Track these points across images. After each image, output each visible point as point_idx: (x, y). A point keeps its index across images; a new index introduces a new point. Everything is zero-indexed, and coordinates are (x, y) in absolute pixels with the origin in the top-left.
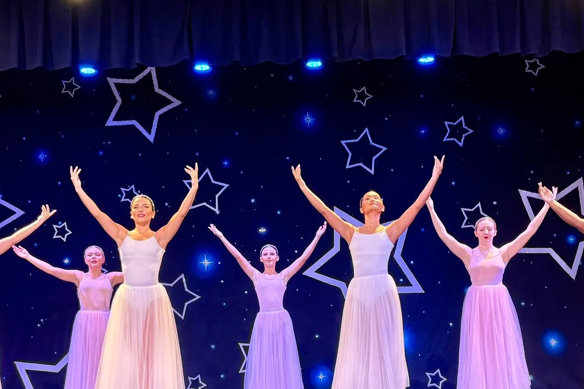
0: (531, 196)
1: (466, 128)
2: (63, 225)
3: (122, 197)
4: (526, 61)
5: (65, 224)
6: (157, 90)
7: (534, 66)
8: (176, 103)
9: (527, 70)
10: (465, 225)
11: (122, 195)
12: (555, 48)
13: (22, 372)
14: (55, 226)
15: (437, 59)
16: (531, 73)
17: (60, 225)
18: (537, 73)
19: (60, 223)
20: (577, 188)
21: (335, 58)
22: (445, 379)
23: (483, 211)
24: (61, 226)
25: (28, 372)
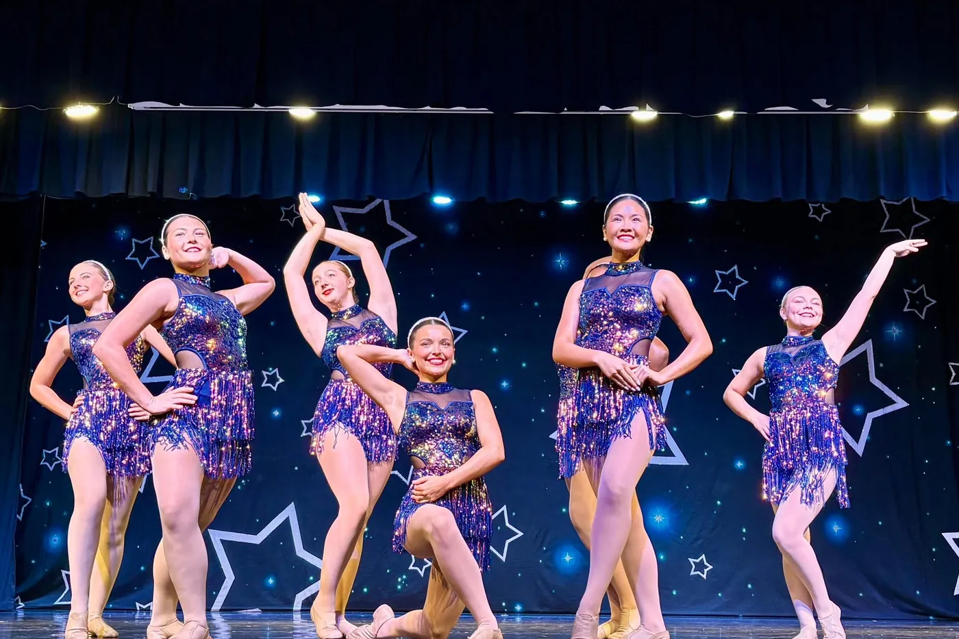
1: (740, 278)
2: (274, 371)
4: (810, 205)
5: (276, 370)
6: (390, 222)
7: (818, 211)
8: (411, 237)
9: (810, 215)
12: (846, 195)
13: (216, 541)
14: (264, 373)
15: (710, 202)
16: (815, 218)
17: (270, 372)
18: (822, 219)
19: (271, 369)
20: (866, 351)
21: (595, 198)
22: (711, 567)
24: (272, 373)
25: (223, 541)
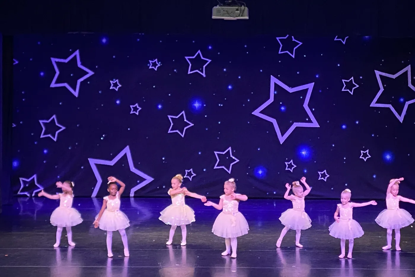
0: (381, 74)
2: (116, 81)
3: (149, 66)
10: (344, 89)
11: (150, 65)
17: (114, 81)
19: (114, 80)
20: (407, 71)
22: (329, 176)
23: (354, 82)
25: (96, 165)
